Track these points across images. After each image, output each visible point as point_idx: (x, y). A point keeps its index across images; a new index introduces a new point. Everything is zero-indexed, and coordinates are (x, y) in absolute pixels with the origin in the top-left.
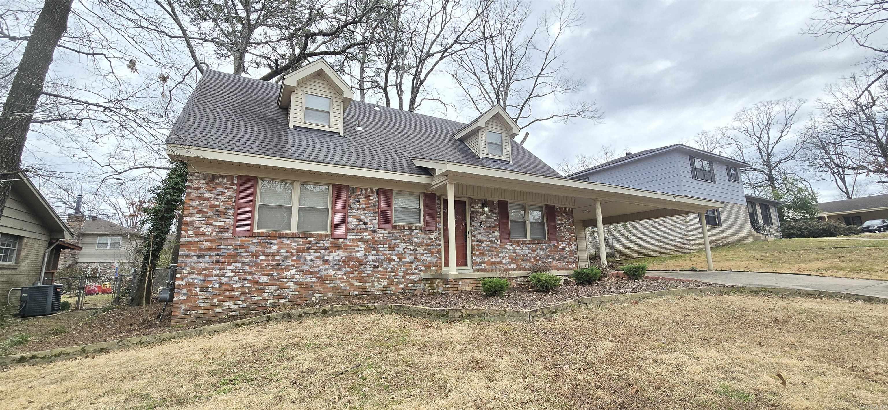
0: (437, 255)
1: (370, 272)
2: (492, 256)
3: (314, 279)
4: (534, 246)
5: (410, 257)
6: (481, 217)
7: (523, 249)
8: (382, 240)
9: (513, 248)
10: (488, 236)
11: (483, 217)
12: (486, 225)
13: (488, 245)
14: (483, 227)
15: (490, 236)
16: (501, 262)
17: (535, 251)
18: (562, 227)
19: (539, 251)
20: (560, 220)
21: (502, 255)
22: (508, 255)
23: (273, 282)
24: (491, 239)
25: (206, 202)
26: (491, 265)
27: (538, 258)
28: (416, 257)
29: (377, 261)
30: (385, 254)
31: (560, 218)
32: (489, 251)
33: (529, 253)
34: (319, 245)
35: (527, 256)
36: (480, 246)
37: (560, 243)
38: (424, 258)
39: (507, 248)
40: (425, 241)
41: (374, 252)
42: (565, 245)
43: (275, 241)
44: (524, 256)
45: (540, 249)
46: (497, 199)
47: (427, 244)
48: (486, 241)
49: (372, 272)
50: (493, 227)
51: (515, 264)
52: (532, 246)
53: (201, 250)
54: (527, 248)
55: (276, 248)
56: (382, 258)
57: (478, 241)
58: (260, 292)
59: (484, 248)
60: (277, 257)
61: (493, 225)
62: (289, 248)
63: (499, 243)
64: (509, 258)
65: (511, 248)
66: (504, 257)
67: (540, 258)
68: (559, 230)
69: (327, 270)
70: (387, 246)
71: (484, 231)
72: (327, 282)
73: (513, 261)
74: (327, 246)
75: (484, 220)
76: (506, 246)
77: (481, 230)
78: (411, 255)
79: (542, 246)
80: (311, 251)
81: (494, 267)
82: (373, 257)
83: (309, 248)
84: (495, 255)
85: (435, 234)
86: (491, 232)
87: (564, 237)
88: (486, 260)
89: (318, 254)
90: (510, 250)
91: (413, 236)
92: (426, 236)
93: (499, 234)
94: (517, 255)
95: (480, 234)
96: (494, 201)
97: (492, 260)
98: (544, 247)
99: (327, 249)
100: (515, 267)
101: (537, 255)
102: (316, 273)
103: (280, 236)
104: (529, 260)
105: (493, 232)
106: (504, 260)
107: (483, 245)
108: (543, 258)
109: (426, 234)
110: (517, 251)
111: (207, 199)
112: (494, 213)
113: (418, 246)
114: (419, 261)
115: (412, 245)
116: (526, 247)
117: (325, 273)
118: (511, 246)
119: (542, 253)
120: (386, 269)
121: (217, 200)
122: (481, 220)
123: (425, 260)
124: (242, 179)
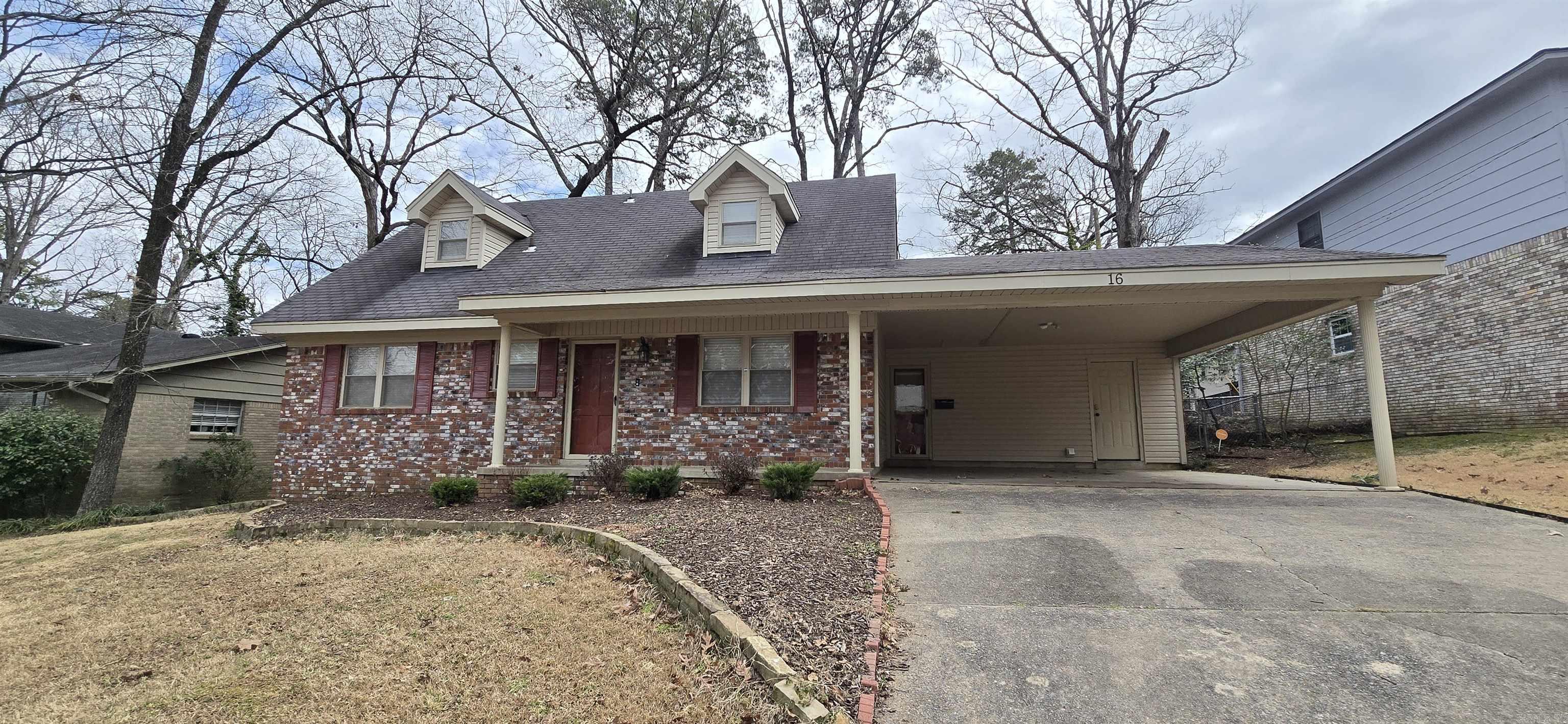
0: (553, 435)
1: (456, 460)
2: (655, 437)
3: (392, 466)
4: (754, 419)
5: (512, 439)
6: (639, 369)
7: (724, 424)
8: (475, 415)
9: (703, 422)
10: (650, 402)
11: (643, 369)
12: (648, 382)
13: (648, 419)
14: (641, 386)
15: (655, 402)
16: (673, 449)
17: (755, 428)
18: (836, 375)
19: (764, 427)
20: (829, 361)
21: (677, 436)
22: (689, 436)
23: (352, 467)
24: (655, 407)
25: (300, 379)
26: (652, 454)
27: (761, 441)
28: (520, 439)
29: (467, 443)
30: (478, 435)
31: (831, 357)
32: (649, 428)
33: (740, 432)
34: (399, 423)
35: (734, 437)
36: (633, 419)
37: (827, 409)
38: (533, 440)
39: (688, 423)
40: (536, 415)
41: (463, 431)
42: (839, 414)
43: (356, 420)
44: (726, 437)
45: (768, 423)
46: (674, 335)
47: (540, 419)
48: (645, 411)
49: (459, 459)
50: (662, 385)
51: (703, 453)
52: (747, 419)
53: (295, 431)
54: (737, 423)
55: (355, 427)
56: (472, 439)
57: (628, 411)
58: (340, 479)
59: (640, 422)
60: (357, 439)
61: (663, 382)
62: (368, 426)
63: (672, 415)
64: (691, 441)
65: (698, 423)
66: (679, 440)
67: (766, 441)
68: (824, 383)
69: (405, 455)
70: (480, 423)
71: (643, 394)
72: (406, 470)
73: (699, 446)
74: (408, 424)
75: (645, 374)
76: (687, 419)
77: (637, 391)
78: (514, 435)
79: (775, 418)
80: (391, 431)
81: (657, 457)
82: (461, 439)
83: (389, 427)
84: (662, 436)
85: (554, 403)
86: (657, 394)
87: (837, 396)
88: (642, 444)
89: (397, 435)
90: (694, 426)
91: (519, 407)
92: (538, 407)
93: (673, 398)
94: (710, 437)
95: (633, 399)
96: (666, 339)
97: (655, 445)
98: (780, 419)
99: (407, 427)
100: (703, 458)
101: (760, 436)
102: (395, 459)
103: (361, 413)
104: (738, 445)
105: (662, 395)
106: (681, 445)
107: (639, 419)
108: (774, 441)
109: (538, 404)
110: (710, 428)
111: (301, 375)
112: (665, 361)
113: (525, 421)
114: (525, 444)
115: (515, 420)
116: (733, 420)
117: (404, 458)
118: (697, 419)
119: (772, 432)
120: (477, 455)
121: (308, 375)
122: (638, 374)
123: (532, 443)
124: (329, 349)
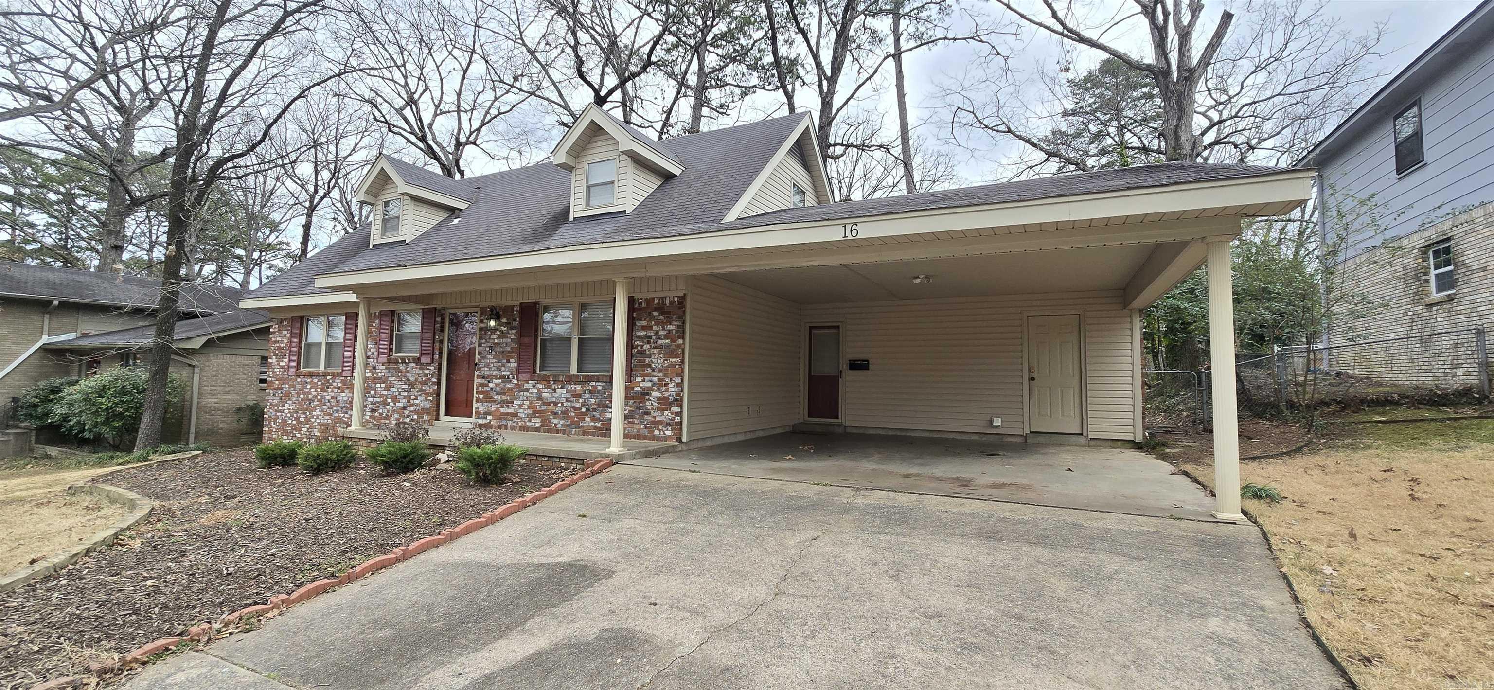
0: (431, 398)
1: (368, 417)
2: (503, 403)
3: (330, 421)
4: (579, 387)
5: (404, 401)
6: (492, 337)
7: (555, 391)
8: (380, 378)
9: (539, 389)
10: (499, 369)
11: (495, 337)
12: (499, 349)
13: (497, 385)
14: (493, 353)
15: (503, 369)
16: (515, 415)
17: (580, 396)
18: (649, 342)
19: (587, 396)
20: (644, 328)
21: (519, 402)
22: (527, 403)
23: (307, 420)
24: (503, 373)
25: (277, 345)
26: (500, 419)
27: (584, 410)
28: (409, 401)
29: (375, 404)
30: (382, 396)
31: (644, 323)
32: (498, 394)
33: (567, 400)
34: (335, 384)
35: (562, 405)
36: (487, 385)
37: (639, 379)
38: (417, 402)
39: (527, 390)
40: (420, 379)
41: (372, 392)
42: (649, 384)
43: (309, 380)
44: (556, 404)
45: (590, 392)
46: (518, 303)
47: (422, 383)
48: (496, 377)
49: (370, 417)
50: (509, 353)
51: (539, 420)
52: (573, 387)
53: (275, 389)
54: (564, 391)
55: (309, 386)
56: (378, 400)
57: (483, 378)
58: (300, 430)
59: (492, 388)
60: (310, 397)
61: (509, 349)
62: (314, 386)
63: (515, 381)
64: (529, 407)
65: (535, 390)
66: (521, 406)
67: (588, 410)
68: (639, 352)
69: (337, 412)
70: (383, 385)
71: (494, 360)
72: (338, 425)
73: (535, 413)
74: (339, 385)
75: (496, 341)
76: (526, 386)
77: (490, 359)
78: (405, 398)
79: (595, 387)
80: (330, 390)
81: (504, 422)
82: (371, 399)
83: (328, 388)
84: (508, 402)
85: (432, 368)
86: (505, 361)
87: (649, 365)
88: (493, 409)
89: (333, 394)
90: (532, 393)
91: (408, 372)
92: (421, 372)
93: (516, 365)
94: (544, 404)
95: (487, 365)
96: (513, 307)
97: (502, 410)
98: (600, 388)
99: (339, 388)
100: (538, 425)
101: (583, 405)
102: (331, 415)
103: (311, 375)
104: (565, 414)
105: (508, 362)
106: (521, 411)
107: (491, 385)
108: (595, 410)
109: (420, 369)
110: (544, 395)
111: (278, 342)
112: (512, 329)
113: (412, 385)
114: (412, 406)
115: (405, 383)
116: (562, 388)
117: (336, 415)
118: (534, 386)
119: (593, 401)
120: (381, 414)
121: (282, 342)
122: (491, 341)
123: (418, 405)
124: (293, 319)
